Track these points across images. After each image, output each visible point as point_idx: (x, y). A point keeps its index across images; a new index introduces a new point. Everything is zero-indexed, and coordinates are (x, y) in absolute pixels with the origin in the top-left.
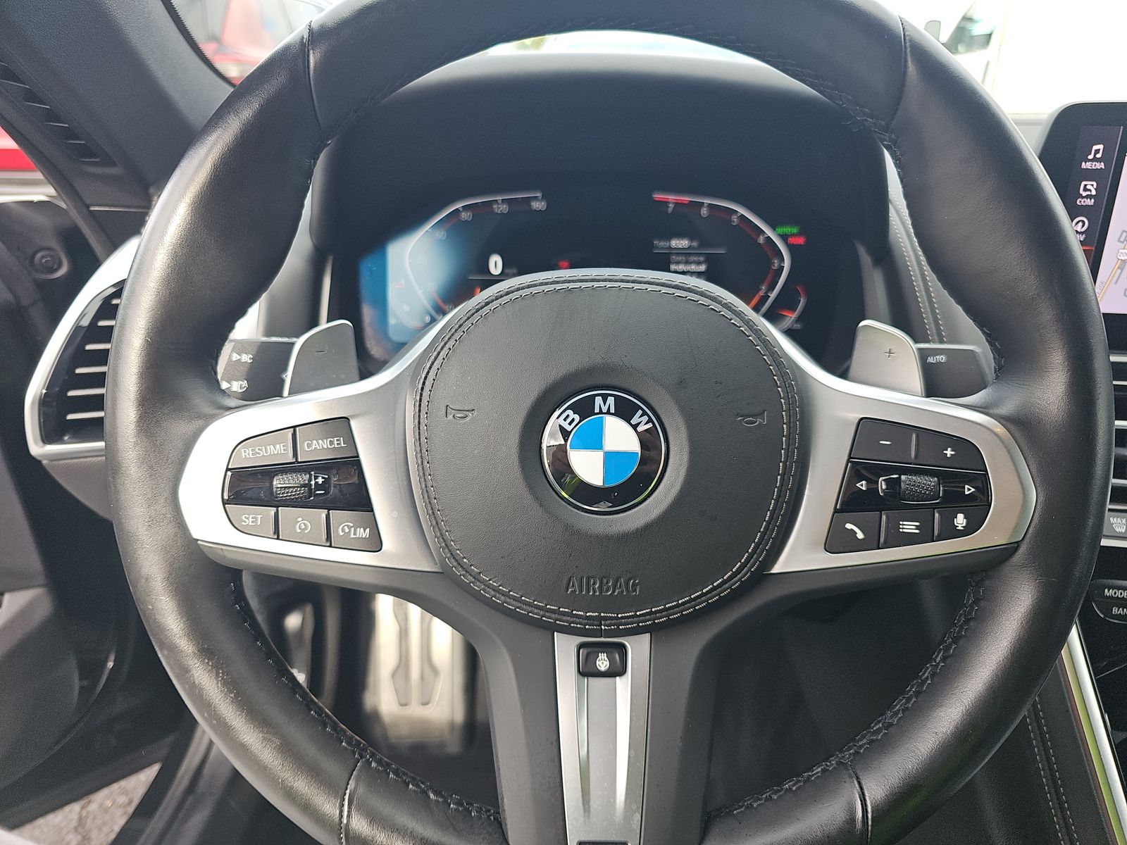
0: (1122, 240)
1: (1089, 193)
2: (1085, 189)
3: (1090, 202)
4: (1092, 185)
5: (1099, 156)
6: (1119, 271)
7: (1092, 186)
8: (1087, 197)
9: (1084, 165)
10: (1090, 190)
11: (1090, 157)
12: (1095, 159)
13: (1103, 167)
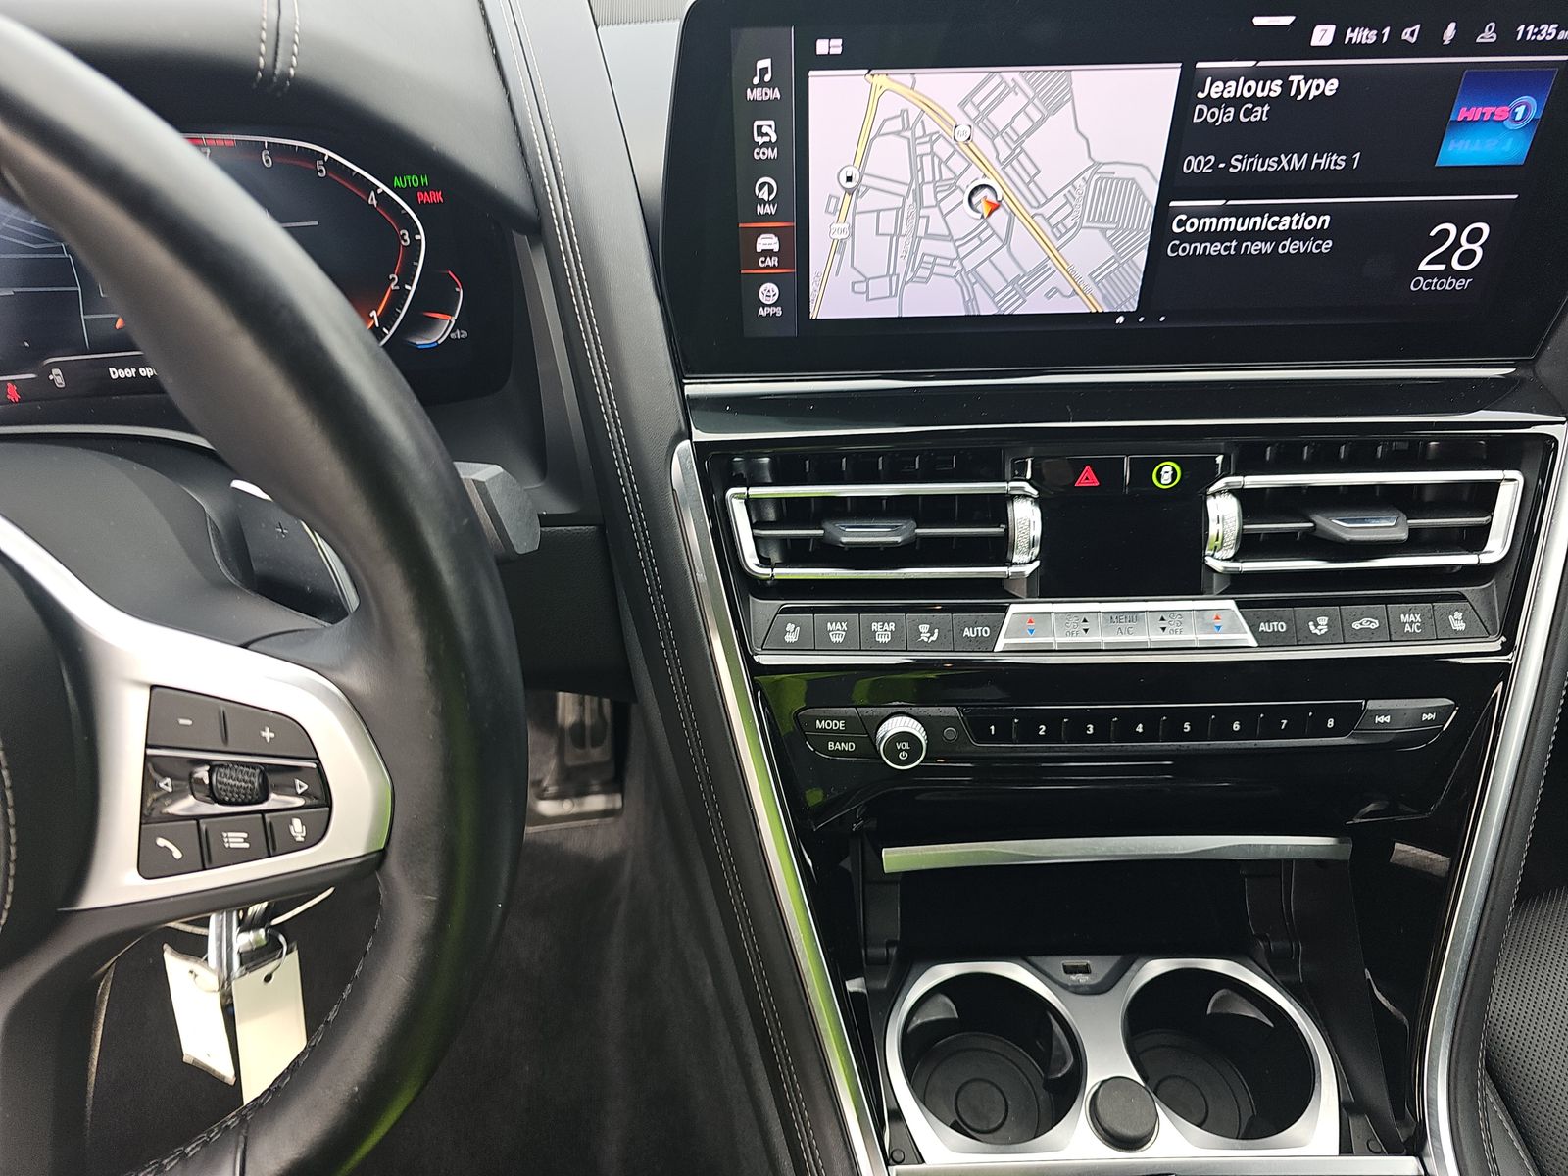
0: (831, 209)
1: (767, 139)
2: (761, 134)
3: (772, 154)
4: (770, 126)
5: (768, 78)
6: (837, 256)
7: (768, 126)
8: (765, 145)
9: (750, 95)
10: (767, 135)
11: (756, 81)
12: (762, 84)
13: (779, 96)
